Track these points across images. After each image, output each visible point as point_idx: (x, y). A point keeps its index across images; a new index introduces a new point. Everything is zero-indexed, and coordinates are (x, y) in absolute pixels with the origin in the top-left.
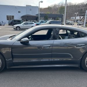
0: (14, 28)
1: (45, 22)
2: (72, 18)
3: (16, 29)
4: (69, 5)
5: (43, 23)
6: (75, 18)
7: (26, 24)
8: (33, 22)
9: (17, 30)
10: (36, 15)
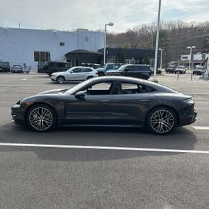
0: (53, 80)
1: (117, 67)
2: (184, 58)
3: (57, 81)
4: (177, 27)
5: (112, 69)
6: (192, 57)
7: (77, 72)
8: (92, 68)
9: (58, 83)
10: (99, 51)
